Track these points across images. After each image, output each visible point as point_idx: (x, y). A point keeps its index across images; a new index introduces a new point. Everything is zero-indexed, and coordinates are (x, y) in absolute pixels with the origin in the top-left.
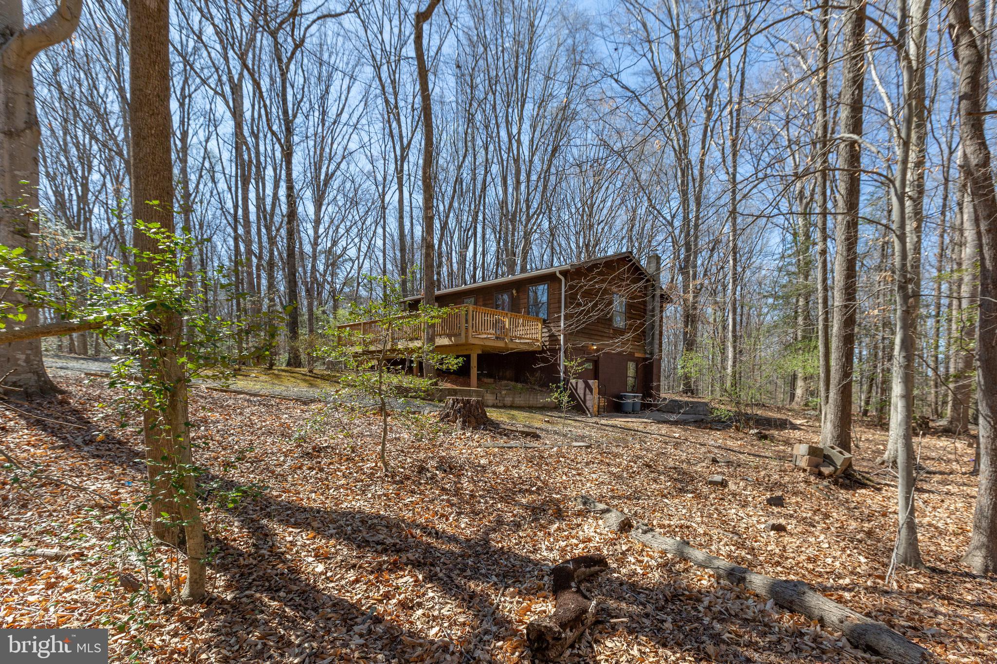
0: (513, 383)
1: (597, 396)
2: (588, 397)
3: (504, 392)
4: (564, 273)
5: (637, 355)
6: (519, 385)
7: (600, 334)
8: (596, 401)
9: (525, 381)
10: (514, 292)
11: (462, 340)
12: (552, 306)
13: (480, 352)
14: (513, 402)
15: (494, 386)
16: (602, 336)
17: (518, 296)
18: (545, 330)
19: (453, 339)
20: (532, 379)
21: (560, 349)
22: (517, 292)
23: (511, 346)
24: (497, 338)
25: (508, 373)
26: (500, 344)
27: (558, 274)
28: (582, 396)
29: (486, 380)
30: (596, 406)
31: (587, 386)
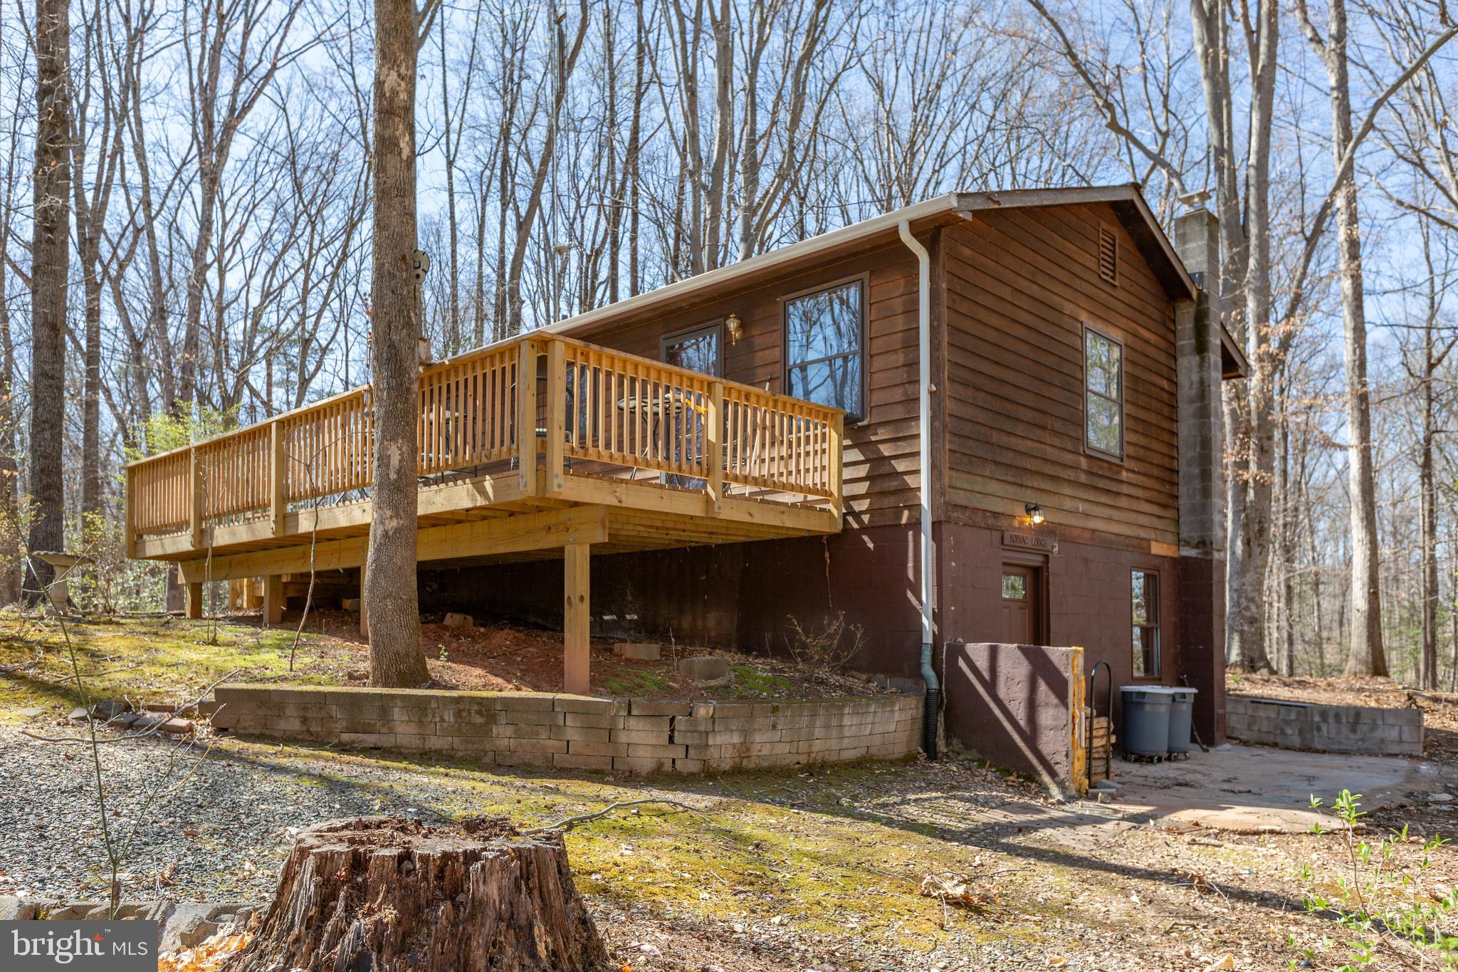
0: (732, 658)
1: (1081, 711)
2: (1048, 715)
3: (703, 711)
4: (930, 229)
5: (1157, 549)
6: (761, 668)
7: (1050, 470)
8: (1081, 731)
9: (781, 650)
10: (732, 324)
11: (524, 485)
12: (878, 363)
13: (601, 537)
14: (744, 749)
15: (659, 674)
16: (1055, 479)
17: (746, 339)
18: (855, 455)
19: (488, 483)
20: (815, 644)
21: (916, 525)
22: (743, 326)
23: (728, 513)
24: (670, 479)
25: (715, 620)
26: (684, 505)
27: (906, 236)
28: (1021, 715)
29: (630, 650)
30: (1081, 753)
31: (1043, 671)
